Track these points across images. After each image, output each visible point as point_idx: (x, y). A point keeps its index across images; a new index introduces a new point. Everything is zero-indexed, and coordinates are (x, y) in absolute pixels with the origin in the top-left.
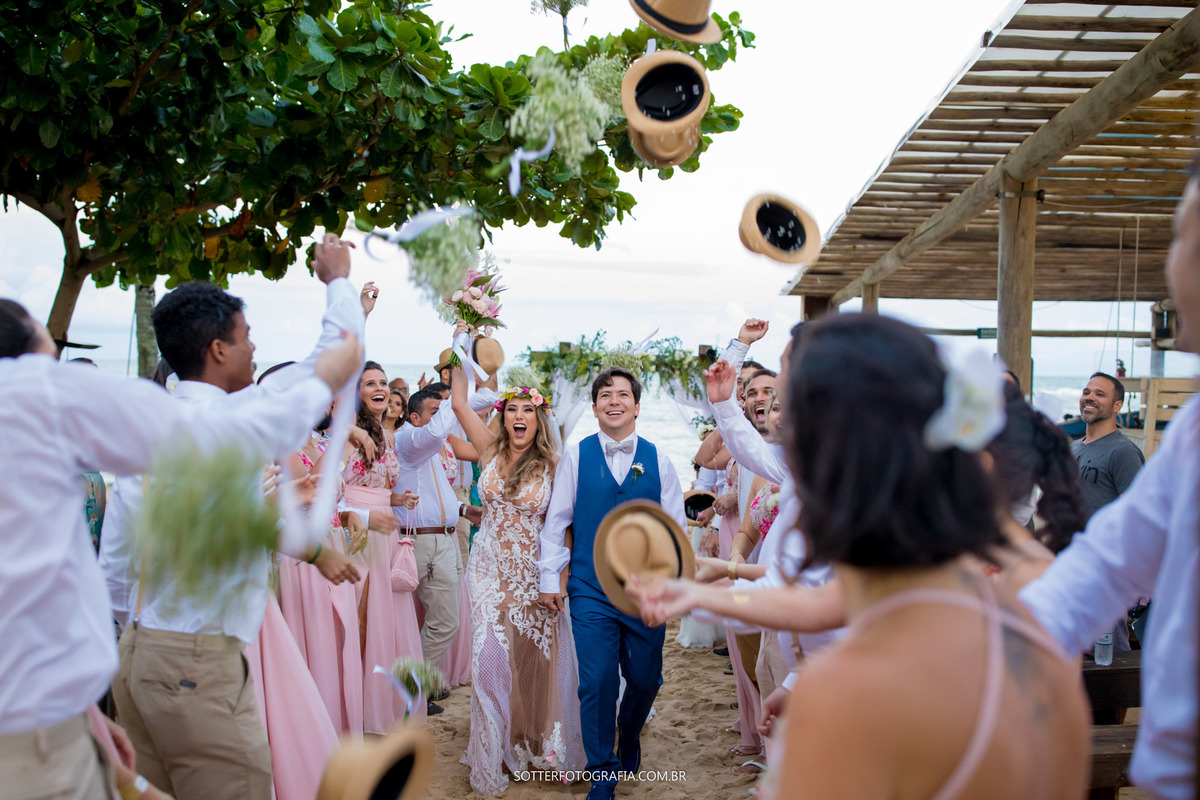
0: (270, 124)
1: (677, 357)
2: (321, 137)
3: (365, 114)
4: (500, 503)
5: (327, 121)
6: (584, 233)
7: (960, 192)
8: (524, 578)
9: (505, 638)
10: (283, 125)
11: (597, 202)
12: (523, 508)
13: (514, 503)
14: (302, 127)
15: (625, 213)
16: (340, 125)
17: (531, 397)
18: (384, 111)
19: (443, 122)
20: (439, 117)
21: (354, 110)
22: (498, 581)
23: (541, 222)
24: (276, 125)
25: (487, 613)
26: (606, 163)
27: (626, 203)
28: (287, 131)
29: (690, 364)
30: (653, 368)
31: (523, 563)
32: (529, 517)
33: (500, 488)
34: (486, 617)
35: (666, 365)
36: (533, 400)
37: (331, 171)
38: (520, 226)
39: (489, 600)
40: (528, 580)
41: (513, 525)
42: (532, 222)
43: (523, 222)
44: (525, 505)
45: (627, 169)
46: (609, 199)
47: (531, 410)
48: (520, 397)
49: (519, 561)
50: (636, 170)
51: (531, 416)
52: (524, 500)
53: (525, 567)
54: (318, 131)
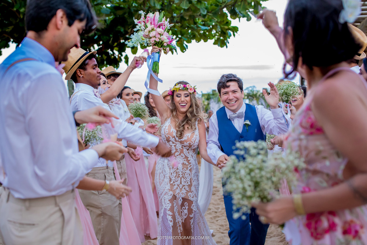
0: (109, 13)
1: (255, 93)
2: (126, 16)
3: (141, 6)
4: (173, 143)
5: (128, 10)
6: (222, 43)
7: (360, 23)
8: (181, 183)
9: (171, 219)
10: (113, 13)
11: (225, 31)
12: (185, 145)
13: (181, 142)
14: (120, 13)
15: (235, 33)
16: (133, 11)
17: (187, 89)
18: (147, 4)
19: (168, 6)
20: (166, 4)
21: (137, 5)
22: (169, 184)
23: (206, 41)
24: (111, 13)
25: (165, 203)
26: (227, 16)
27: (235, 29)
28: (115, 14)
29: (259, 95)
30: (246, 97)
31: (182, 174)
32: (188, 150)
33: (174, 134)
34: (164, 205)
35: (251, 96)
36: (189, 90)
37: (131, 28)
38: (198, 42)
39: (166, 196)
40: (183, 183)
41: (180, 154)
42: (202, 41)
43: (198, 41)
44: (186, 144)
45: (234, 19)
46: (229, 29)
47: (188, 96)
48: (183, 90)
49: (180, 173)
50: (237, 19)
51: (188, 99)
52: (186, 141)
53: (183, 177)
54: (125, 13)
